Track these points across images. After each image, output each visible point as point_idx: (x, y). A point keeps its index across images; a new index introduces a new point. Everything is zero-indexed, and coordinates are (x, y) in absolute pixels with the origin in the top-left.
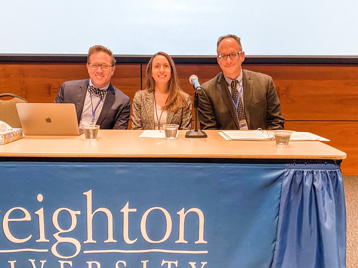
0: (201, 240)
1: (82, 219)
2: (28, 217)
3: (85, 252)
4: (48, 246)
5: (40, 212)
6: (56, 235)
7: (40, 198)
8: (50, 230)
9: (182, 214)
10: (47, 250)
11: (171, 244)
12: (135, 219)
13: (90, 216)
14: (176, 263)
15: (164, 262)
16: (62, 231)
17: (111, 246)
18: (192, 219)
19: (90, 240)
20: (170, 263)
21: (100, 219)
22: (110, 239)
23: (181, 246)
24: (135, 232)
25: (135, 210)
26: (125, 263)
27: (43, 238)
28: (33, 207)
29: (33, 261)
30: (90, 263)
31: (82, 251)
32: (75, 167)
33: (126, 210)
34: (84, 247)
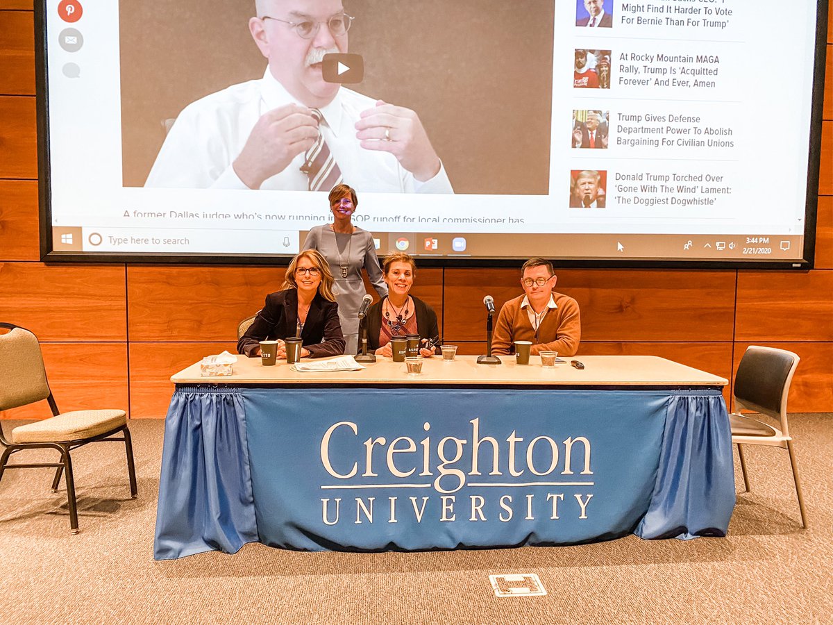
0: (587, 471)
1: (468, 449)
2: (413, 448)
3: (469, 485)
4: (430, 480)
5: (426, 442)
6: (440, 468)
7: (427, 426)
8: (435, 461)
9: (568, 443)
10: (429, 485)
11: (557, 475)
12: (520, 449)
13: (476, 445)
14: (562, 496)
15: (549, 496)
16: (446, 462)
17: (496, 479)
18: (578, 447)
19: (475, 471)
20: (555, 496)
21: (486, 449)
22: (496, 472)
23: (567, 478)
24: (521, 464)
25: (521, 439)
26: (510, 498)
27: (426, 472)
28: (419, 436)
29: (413, 499)
30: (473, 498)
31: (465, 484)
32: (463, 395)
33: (512, 439)
34: (470, 479)
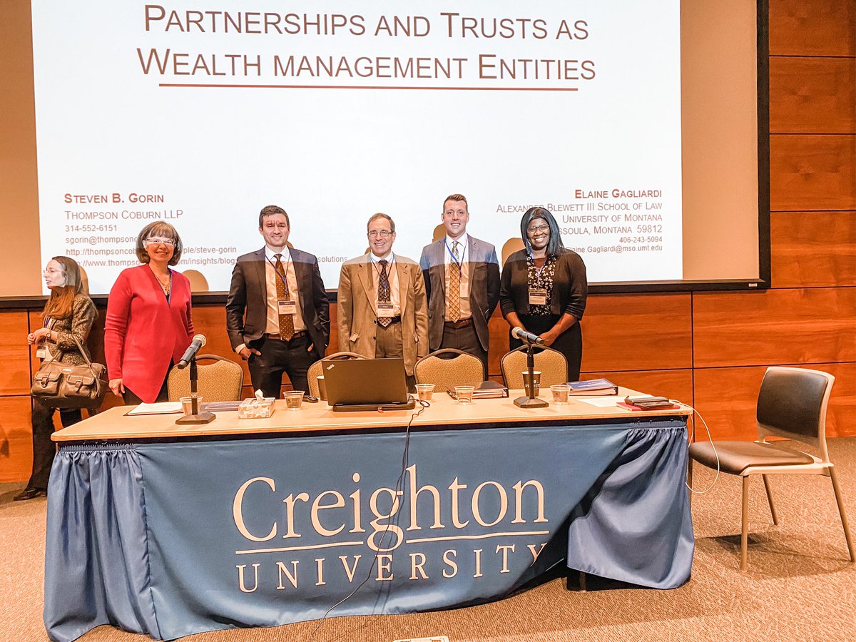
0: (541, 518)
1: (404, 500)
2: (341, 503)
3: (407, 542)
4: (363, 537)
5: (356, 496)
6: (374, 523)
7: (356, 477)
8: (367, 516)
9: (518, 488)
10: (362, 543)
11: (507, 524)
12: (465, 498)
13: (414, 496)
14: (513, 547)
15: (499, 548)
16: (381, 517)
17: (438, 532)
18: (530, 494)
19: (414, 526)
20: (505, 548)
21: (425, 499)
22: (437, 524)
23: (519, 527)
24: (465, 513)
25: (465, 486)
26: (454, 552)
27: (357, 528)
28: (347, 489)
29: (343, 558)
30: (413, 556)
31: (404, 541)
32: (397, 438)
33: (455, 487)
34: (408, 535)
